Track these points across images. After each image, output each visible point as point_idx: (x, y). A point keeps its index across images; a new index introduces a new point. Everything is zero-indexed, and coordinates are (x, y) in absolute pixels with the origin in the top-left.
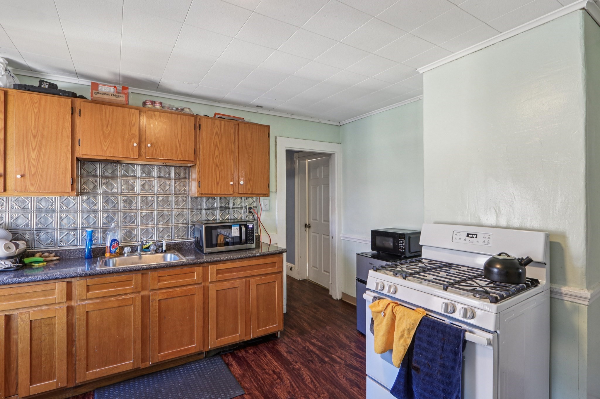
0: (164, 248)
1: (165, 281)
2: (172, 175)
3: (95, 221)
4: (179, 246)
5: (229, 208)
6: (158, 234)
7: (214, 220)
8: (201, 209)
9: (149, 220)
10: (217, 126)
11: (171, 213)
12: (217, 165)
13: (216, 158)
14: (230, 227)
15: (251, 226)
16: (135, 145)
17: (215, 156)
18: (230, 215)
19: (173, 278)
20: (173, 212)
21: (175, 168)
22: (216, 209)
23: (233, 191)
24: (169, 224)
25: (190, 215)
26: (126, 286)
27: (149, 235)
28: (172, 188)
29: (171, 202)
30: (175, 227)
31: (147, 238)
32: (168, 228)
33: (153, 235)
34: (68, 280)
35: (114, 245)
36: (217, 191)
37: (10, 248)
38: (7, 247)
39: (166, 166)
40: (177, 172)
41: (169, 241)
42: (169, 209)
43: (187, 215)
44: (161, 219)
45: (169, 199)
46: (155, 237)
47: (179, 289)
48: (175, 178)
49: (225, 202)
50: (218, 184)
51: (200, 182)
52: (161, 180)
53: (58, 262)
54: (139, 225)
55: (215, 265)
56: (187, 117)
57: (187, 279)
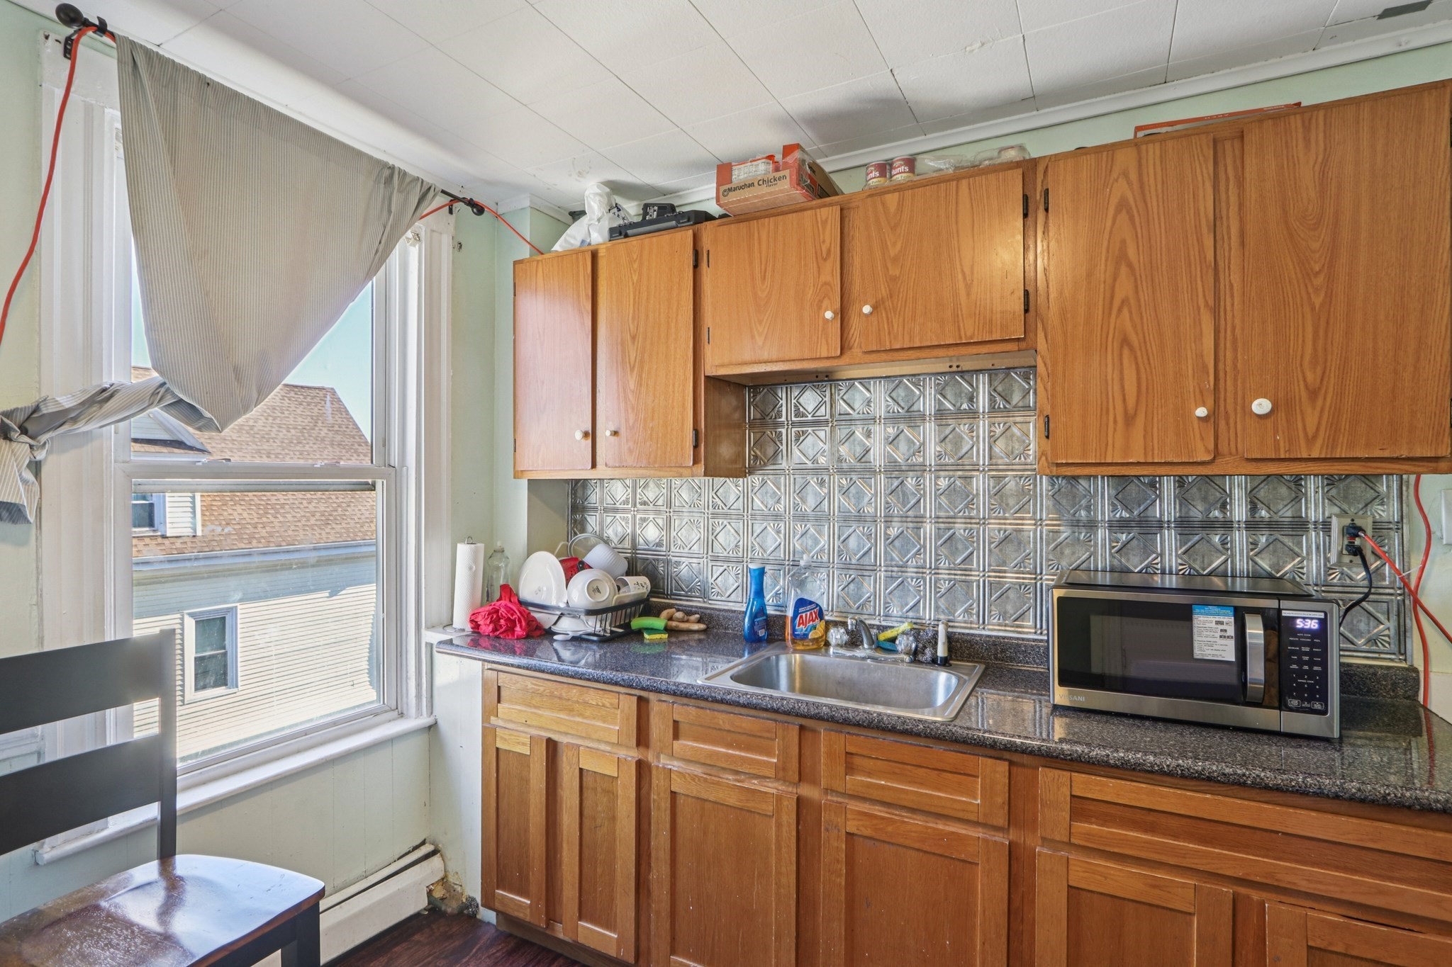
0: (941, 651)
1: (869, 774)
2: (982, 402)
3: (777, 543)
4: (1003, 651)
5: (1228, 525)
6: (936, 602)
7: (1147, 571)
8: (1092, 525)
9: (908, 551)
10: (1125, 174)
11: (978, 532)
12: (1125, 341)
13: (1120, 310)
14: (1183, 615)
15: (1313, 625)
16: (829, 315)
17: (1117, 303)
18: (1233, 556)
19: (895, 773)
20: (984, 530)
21: (990, 376)
22: (1160, 525)
23: (1211, 446)
24: (971, 570)
25: (1048, 544)
26: (761, 753)
27: (909, 599)
28: (983, 446)
29: (978, 494)
30: (991, 584)
31: (902, 607)
32: (968, 583)
33: (919, 601)
34: (643, 694)
35: (804, 615)
36: (1126, 449)
37: (599, 591)
38: (595, 587)
39: (962, 373)
40: (1000, 389)
41: (971, 628)
42: (971, 518)
43: (1035, 543)
44: (943, 551)
45: (970, 484)
46: (924, 608)
47: (918, 821)
48: (993, 408)
49: (1204, 499)
50: (1129, 420)
51: (1047, 416)
52: (944, 422)
53: (702, 637)
54: (880, 565)
55: (1067, 774)
56: (992, 177)
57: (946, 792)
